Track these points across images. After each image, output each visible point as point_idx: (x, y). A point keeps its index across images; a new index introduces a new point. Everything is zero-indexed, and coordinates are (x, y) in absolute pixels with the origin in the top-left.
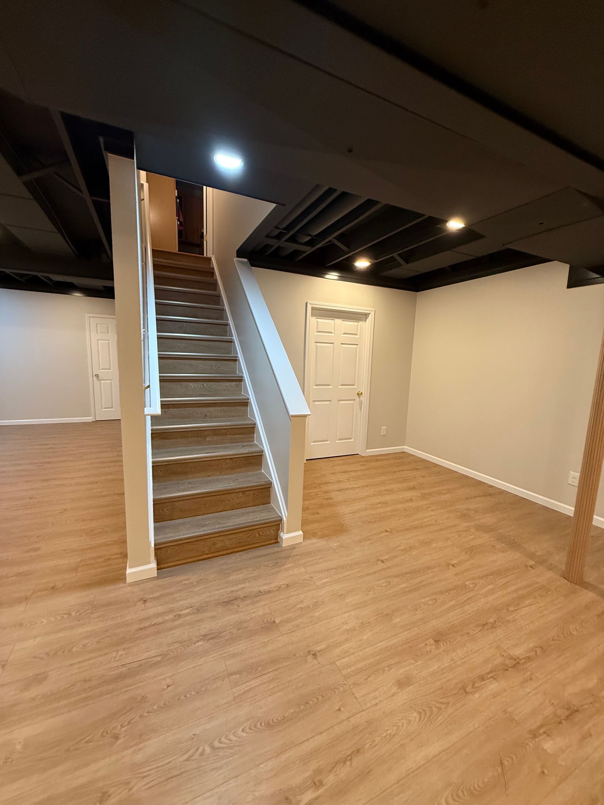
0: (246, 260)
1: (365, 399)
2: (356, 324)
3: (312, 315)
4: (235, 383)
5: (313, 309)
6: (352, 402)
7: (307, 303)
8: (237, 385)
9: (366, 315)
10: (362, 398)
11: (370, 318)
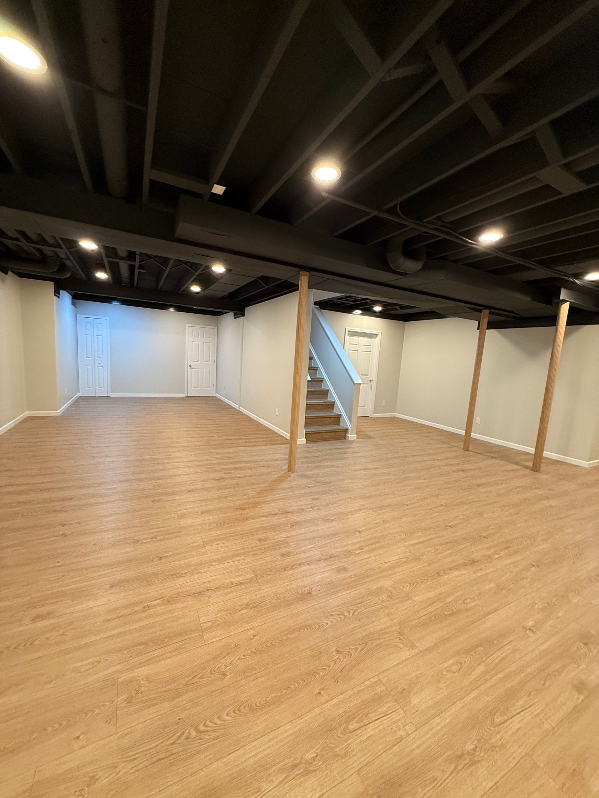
0: (318, 306)
1: (374, 383)
2: (370, 340)
3: (348, 335)
4: (314, 371)
5: (349, 331)
6: (367, 385)
7: (346, 329)
8: (315, 372)
9: (377, 335)
10: (372, 383)
11: (379, 337)
